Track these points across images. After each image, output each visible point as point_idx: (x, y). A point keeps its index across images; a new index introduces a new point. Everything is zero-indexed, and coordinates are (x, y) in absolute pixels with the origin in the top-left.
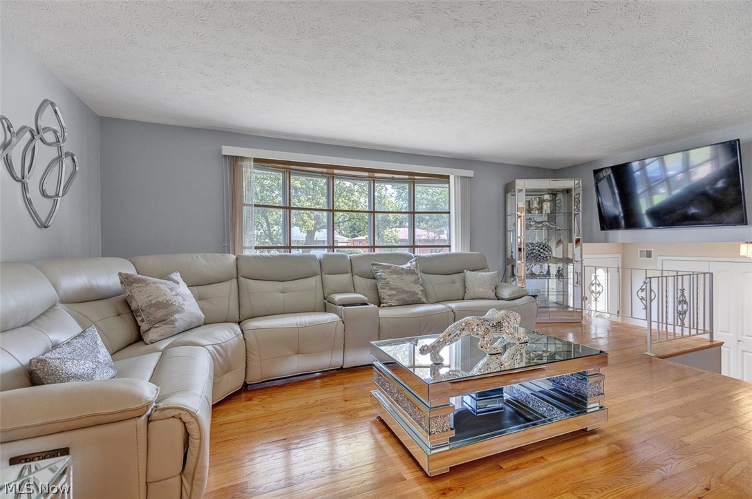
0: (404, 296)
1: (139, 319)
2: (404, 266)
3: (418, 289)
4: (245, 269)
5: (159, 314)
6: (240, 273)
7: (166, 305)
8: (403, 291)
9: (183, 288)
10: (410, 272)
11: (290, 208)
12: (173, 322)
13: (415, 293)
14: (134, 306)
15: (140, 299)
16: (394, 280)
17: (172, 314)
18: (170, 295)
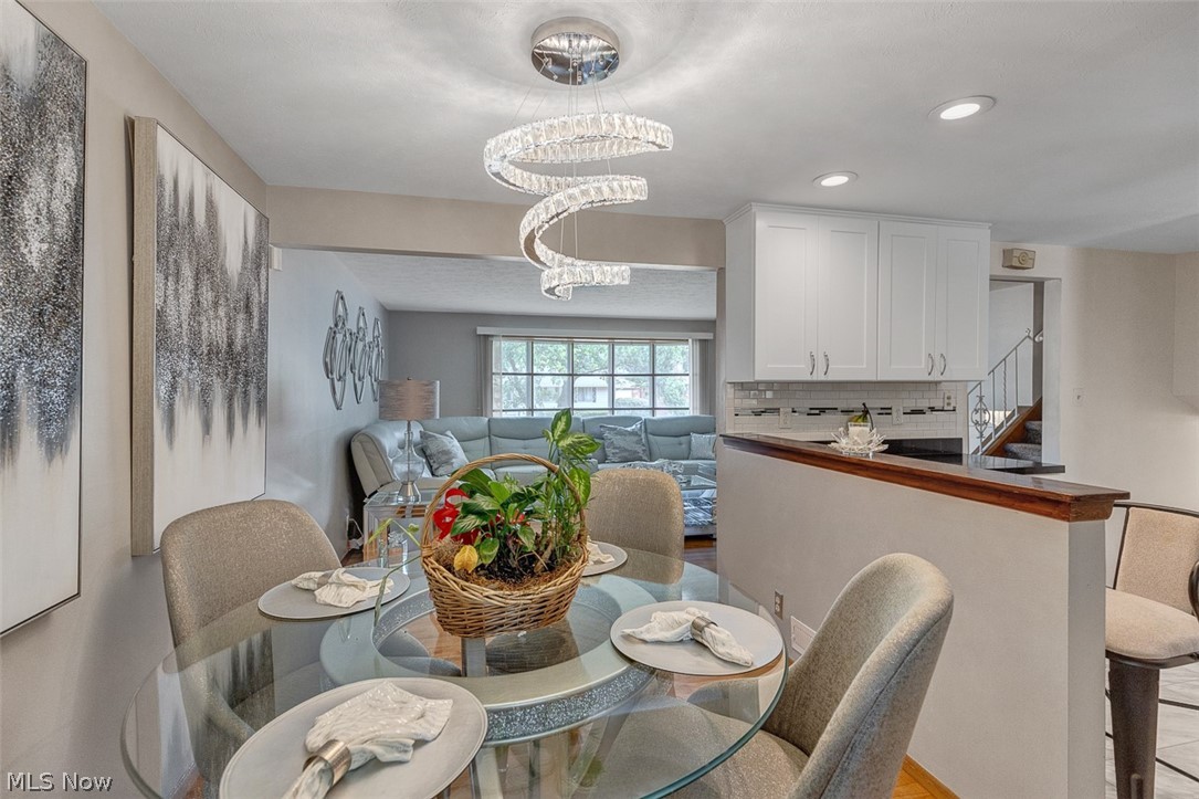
0: (625, 454)
1: (431, 461)
2: (629, 429)
3: (639, 449)
4: (495, 430)
5: (444, 458)
6: (492, 432)
7: (447, 453)
8: (626, 450)
9: (456, 442)
10: (633, 433)
11: (532, 374)
12: (452, 464)
13: (636, 452)
14: (428, 452)
15: (432, 449)
16: (618, 441)
17: (451, 459)
18: (449, 446)
